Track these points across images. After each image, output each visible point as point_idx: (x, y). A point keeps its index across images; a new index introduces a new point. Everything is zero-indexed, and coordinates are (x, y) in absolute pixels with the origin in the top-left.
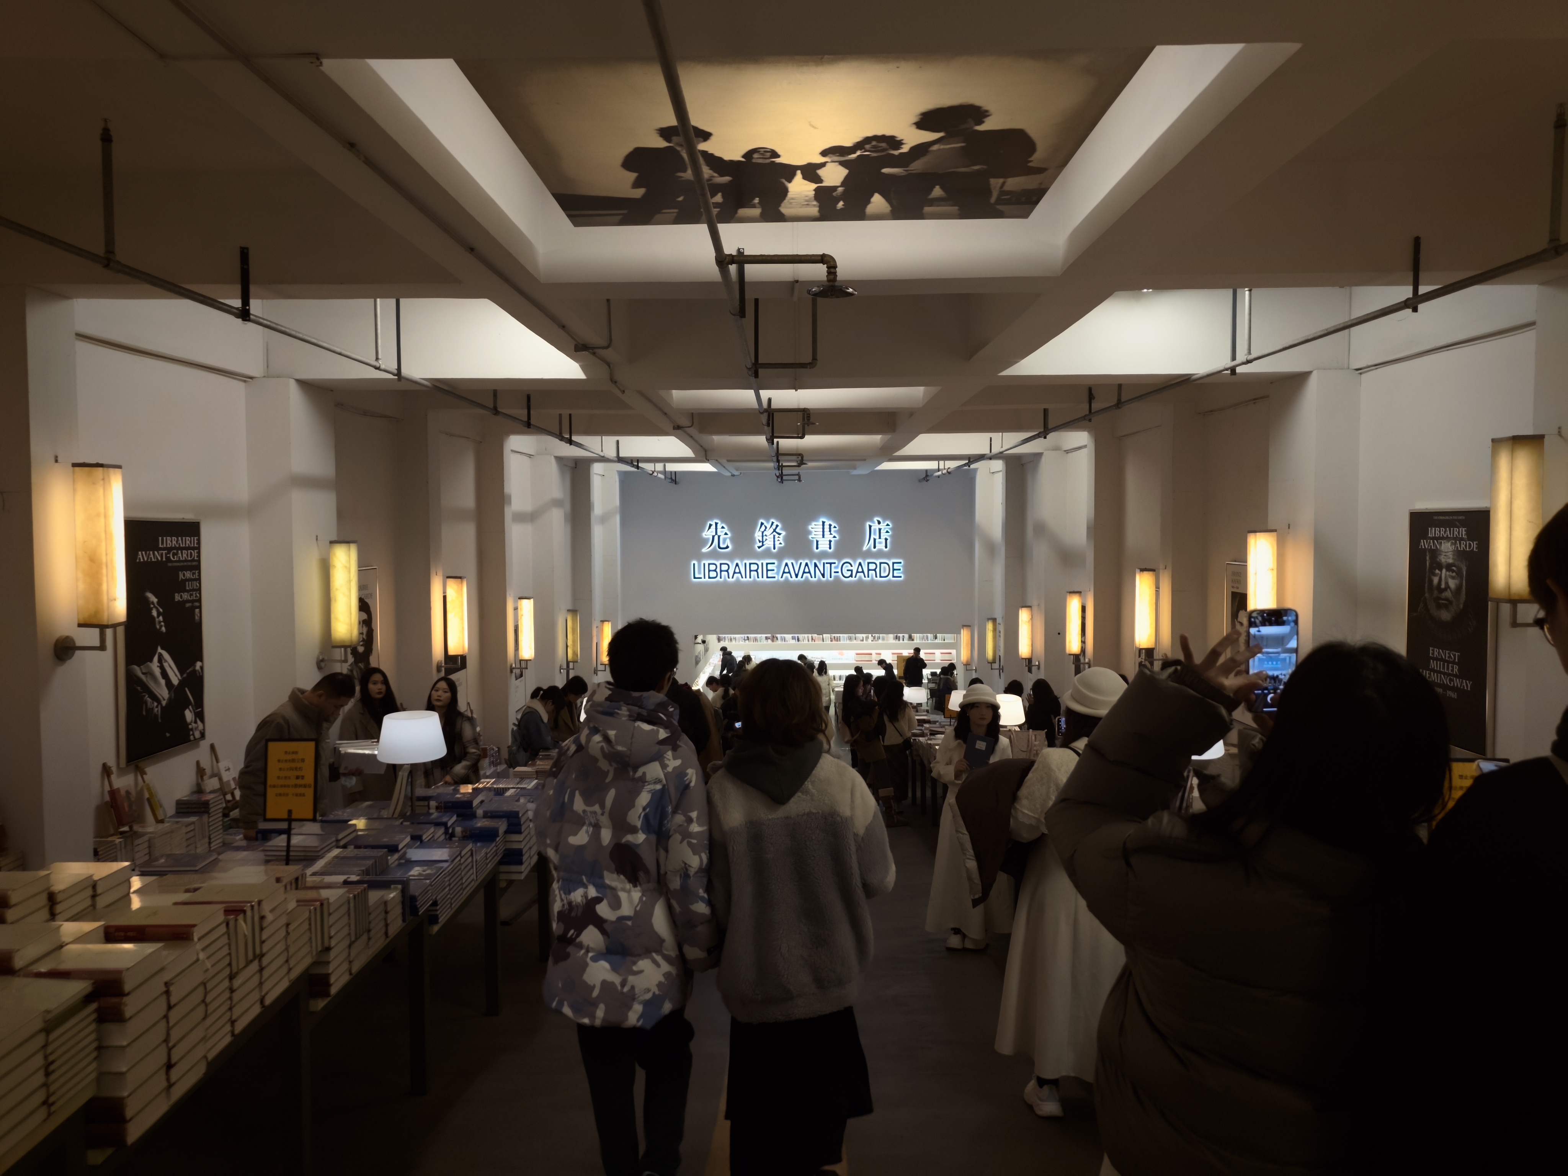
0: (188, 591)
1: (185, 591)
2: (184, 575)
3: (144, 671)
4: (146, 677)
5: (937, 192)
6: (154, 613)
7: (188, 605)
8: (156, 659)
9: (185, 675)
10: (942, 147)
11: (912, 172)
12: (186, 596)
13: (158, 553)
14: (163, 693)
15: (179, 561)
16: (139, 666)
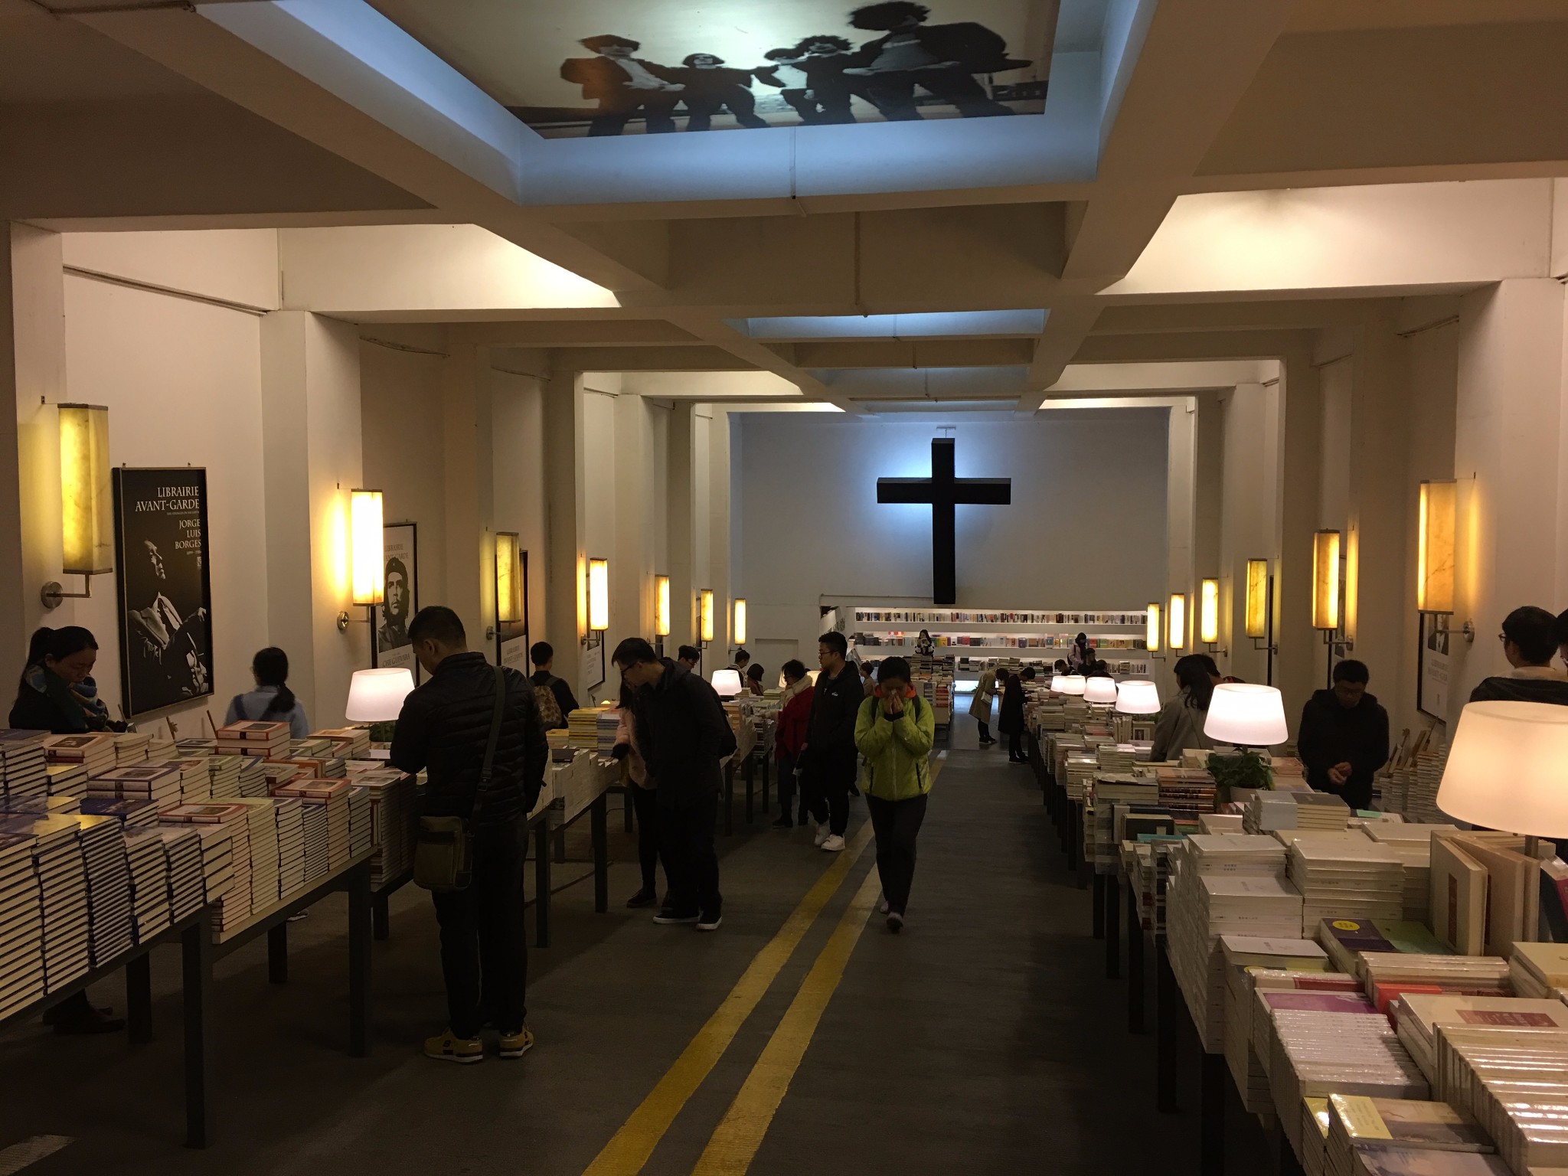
0: (189, 540)
1: (185, 539)
2: (184, 524)
3: (144, 616)
4: (147, 621)
5: (919, 90)
6: (154, 561)
7: (189, 553)
8: (156, 604)
9: (186, 621)
10: (896, 45)
11: (879, 71)
12: (186, 544)
13: (157, 503)
14: (165, 638)
15: (179, 510)
16: (139, 611)
